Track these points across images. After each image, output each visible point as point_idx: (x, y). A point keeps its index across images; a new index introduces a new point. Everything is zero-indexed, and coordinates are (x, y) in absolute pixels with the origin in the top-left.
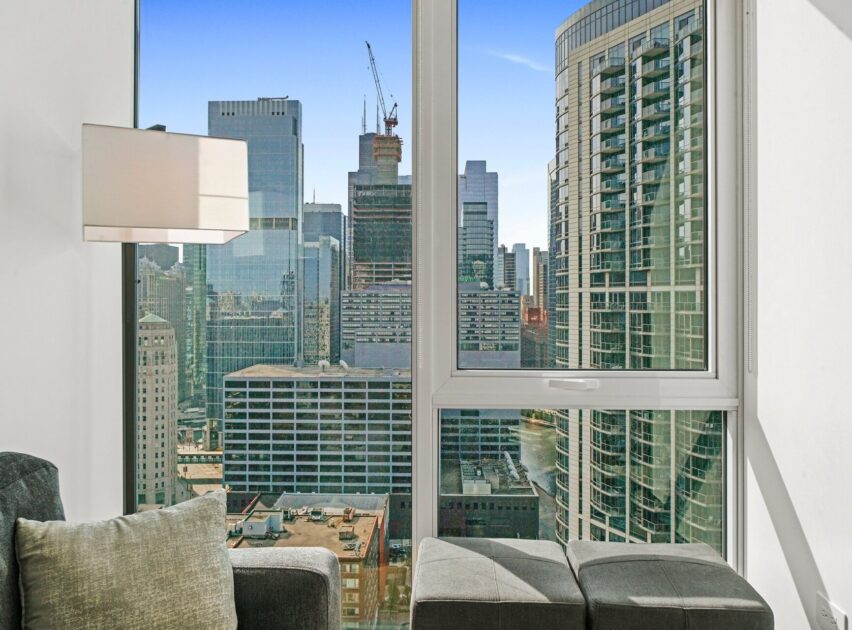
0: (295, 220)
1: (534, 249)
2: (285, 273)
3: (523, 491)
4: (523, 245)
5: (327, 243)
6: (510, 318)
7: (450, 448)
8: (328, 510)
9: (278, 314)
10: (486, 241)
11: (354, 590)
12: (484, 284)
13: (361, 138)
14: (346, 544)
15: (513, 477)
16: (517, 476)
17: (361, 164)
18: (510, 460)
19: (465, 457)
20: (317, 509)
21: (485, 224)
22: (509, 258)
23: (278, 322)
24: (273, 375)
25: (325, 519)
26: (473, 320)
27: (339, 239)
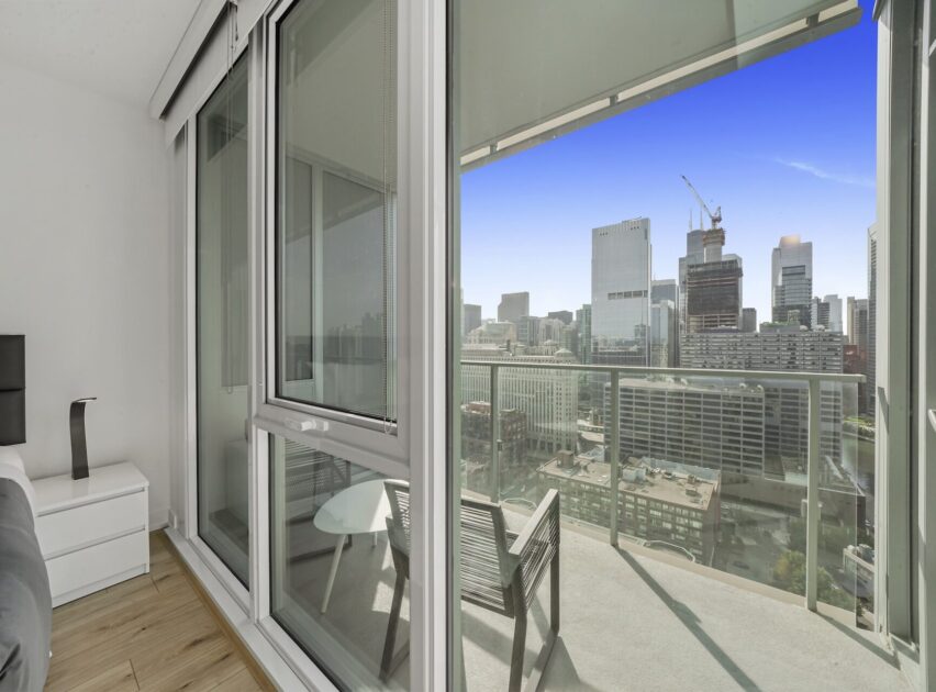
0: (646, 292)
1: (849, 298)
2: (639, 323)
3: (848, 490)
4: (836, 296)
5: (666, 304)
6: (833, 353)
7: (771, 446)
8: (675, 473)
9: (634, 349)
10: (804, 295)
11: (697, 529)
12: (803, 327)
13: (688, 234)
14: (693, 498)
15: (836, 477)
16: (840, 476)
17: (688, 251)
18: (831, 463)
19: (785, 454)
20: (669, 471)
21: (804, 281)
22: (824, 308)
23: (634, 353)
24: (634, 385)
25: (674, 479)
26: (793, 354)
27: (674, 300)
